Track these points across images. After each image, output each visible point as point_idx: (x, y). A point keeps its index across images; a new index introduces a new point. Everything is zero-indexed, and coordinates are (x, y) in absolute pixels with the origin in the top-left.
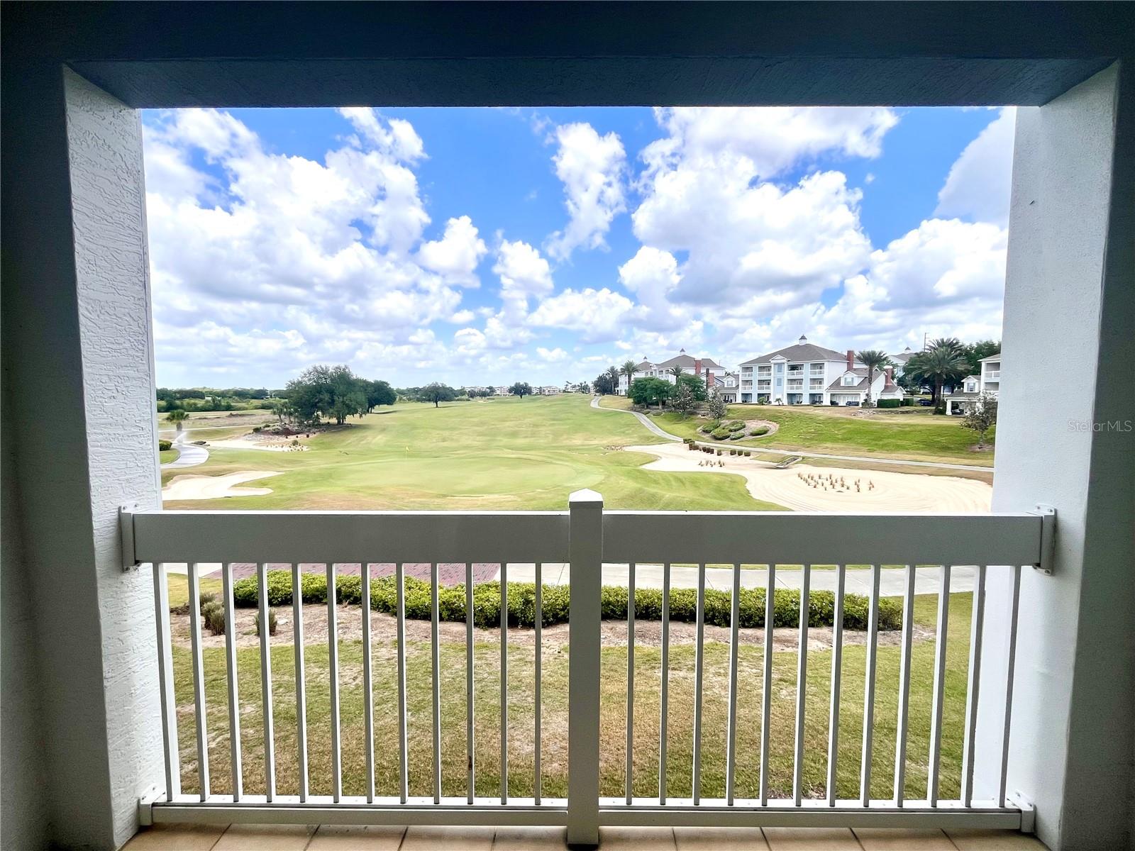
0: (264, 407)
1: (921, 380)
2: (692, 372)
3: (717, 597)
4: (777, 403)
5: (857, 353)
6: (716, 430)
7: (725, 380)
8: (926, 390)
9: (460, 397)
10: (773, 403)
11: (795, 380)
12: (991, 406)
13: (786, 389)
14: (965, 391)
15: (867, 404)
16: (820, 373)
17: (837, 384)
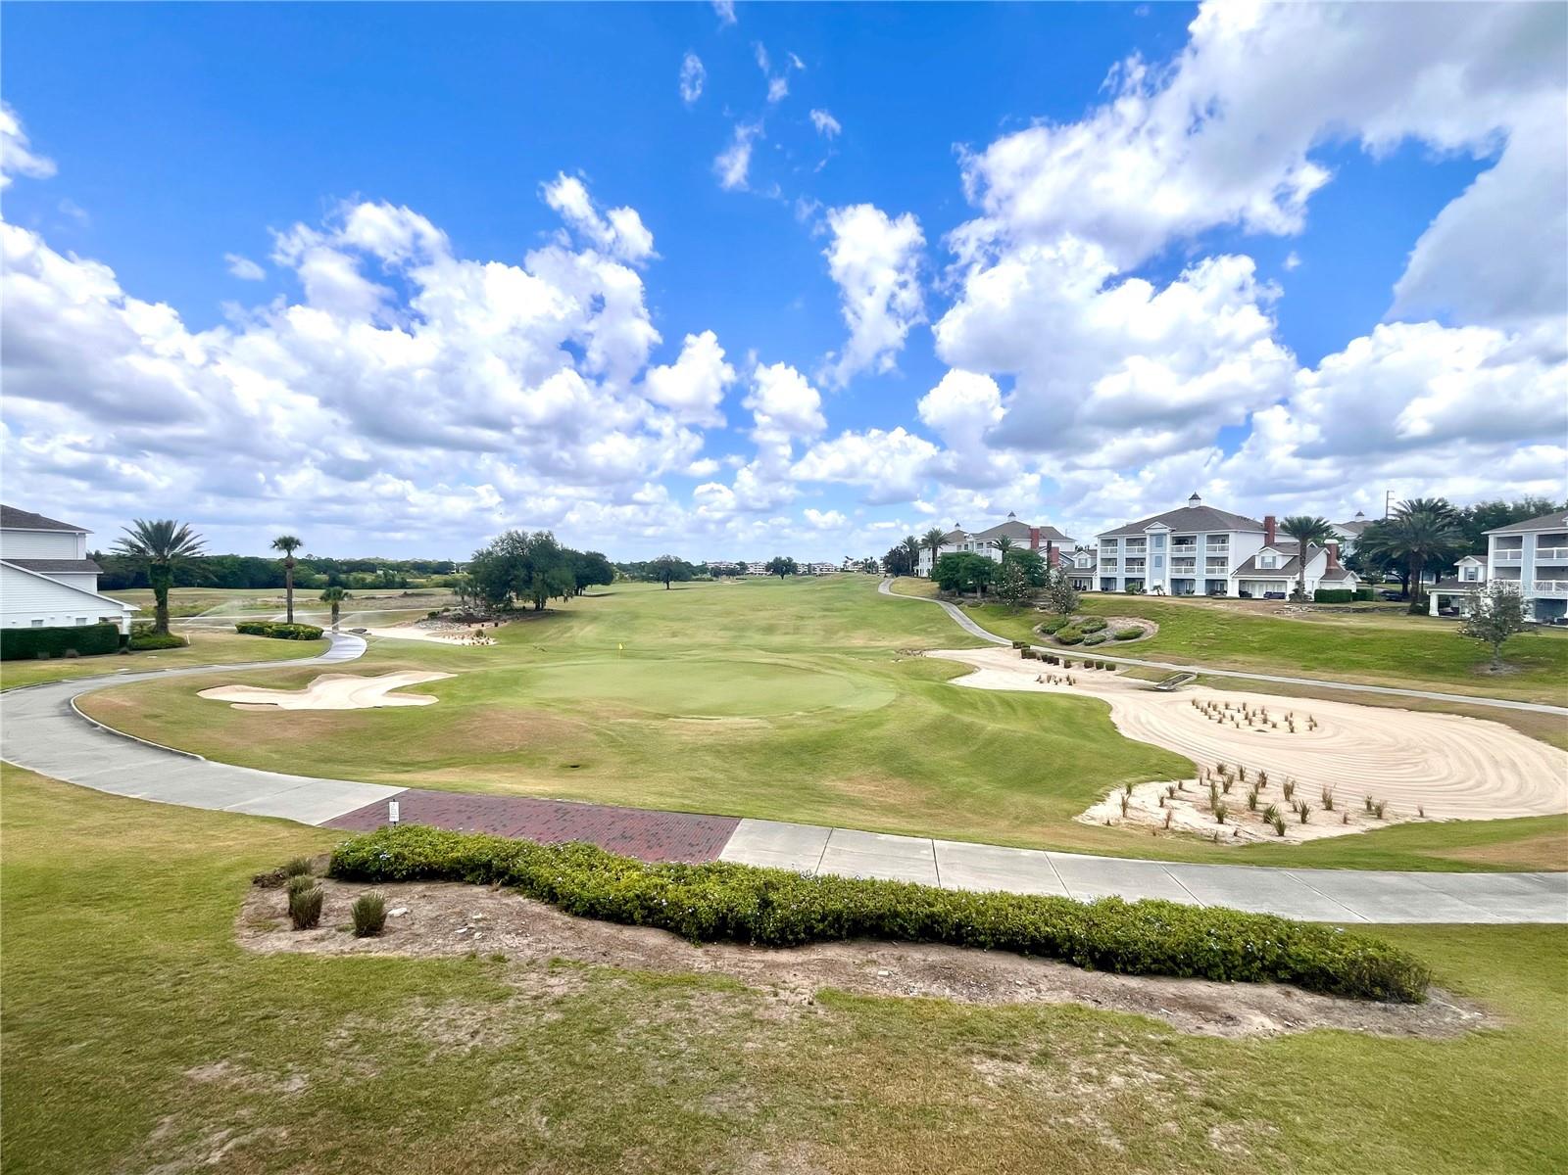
0: (446, 585)
1: (1384, 562)
2: (1026, 545)
3: (1077, 917)
4: (1155, 593)
5: (1280, 520)
6: (1062, 630)
7: (1075, 558)
8: (1391, 577)
9: (699, 576)
10: (1149, 593)
11: (1183, 559)
12: (1510, 604)
13: (1169, 572)
14: (1461, 579)
15: (1298, 596)
16: (1223, 549)
17: (1249, 566)
